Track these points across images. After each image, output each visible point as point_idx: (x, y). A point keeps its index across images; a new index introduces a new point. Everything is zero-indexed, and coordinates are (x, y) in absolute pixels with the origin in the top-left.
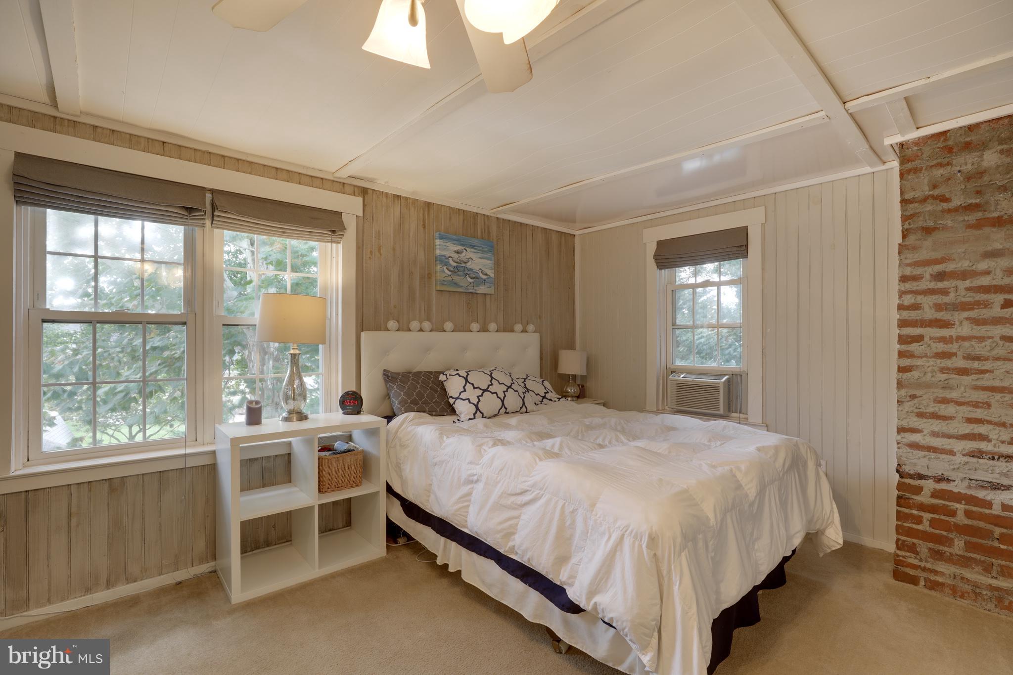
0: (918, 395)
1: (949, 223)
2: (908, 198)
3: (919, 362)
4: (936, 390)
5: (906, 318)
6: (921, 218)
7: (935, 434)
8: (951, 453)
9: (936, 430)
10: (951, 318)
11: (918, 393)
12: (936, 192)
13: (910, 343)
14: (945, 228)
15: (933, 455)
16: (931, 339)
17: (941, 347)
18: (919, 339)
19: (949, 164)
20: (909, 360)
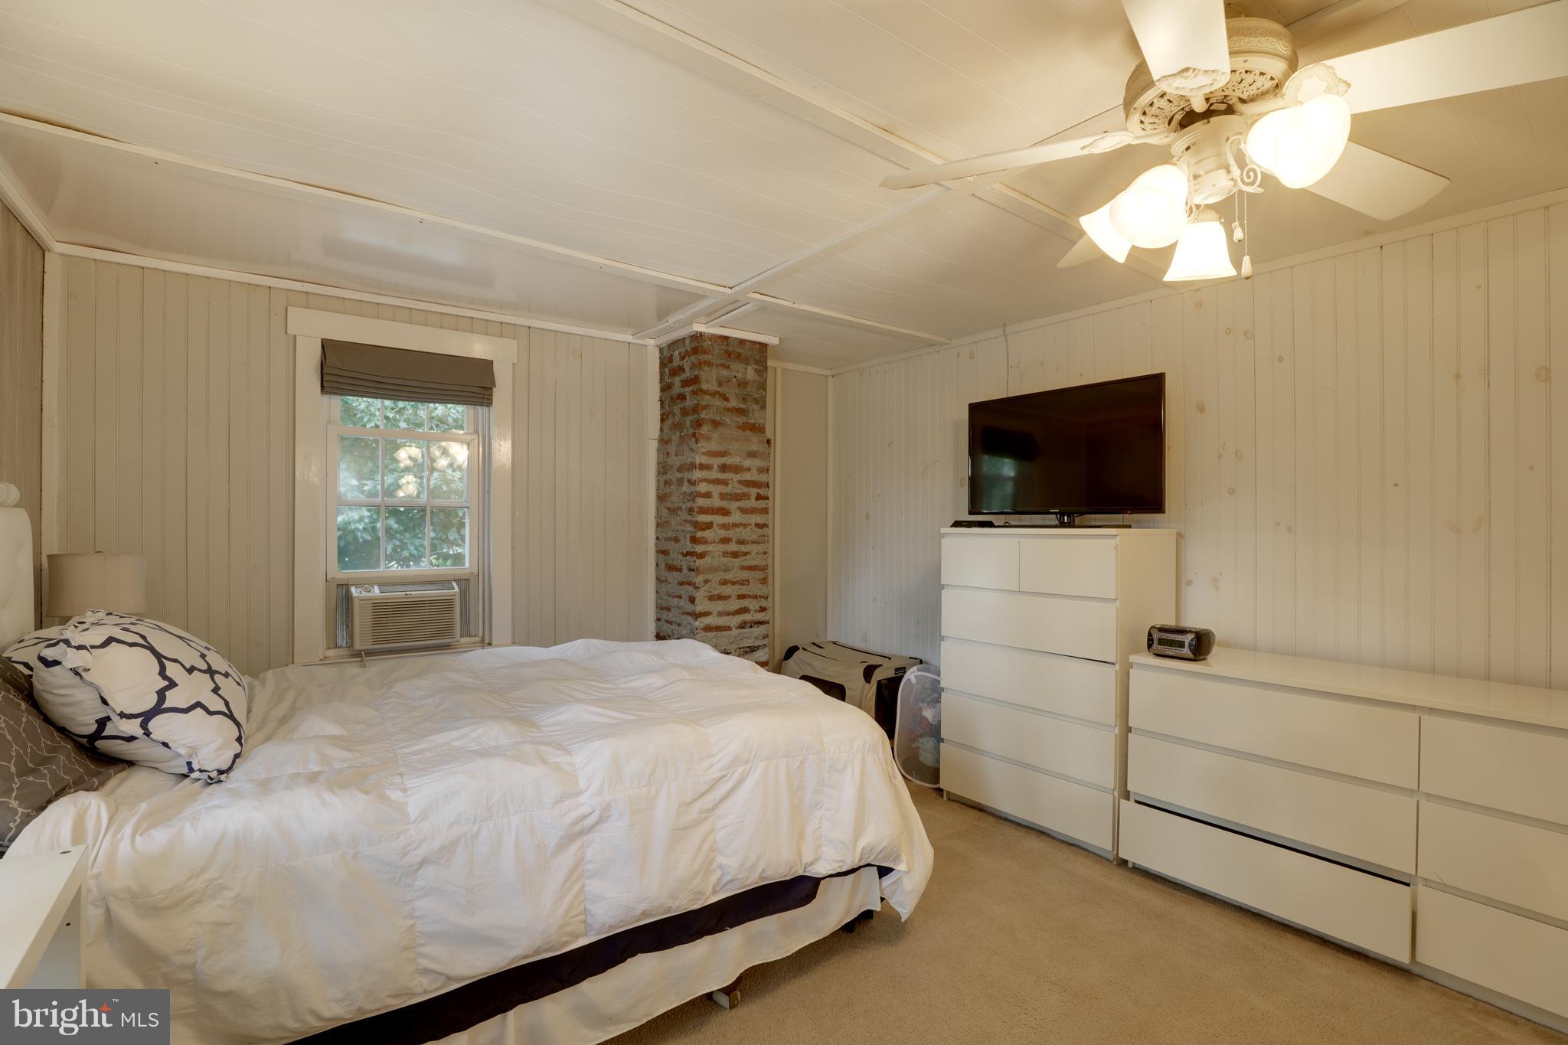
0: (710, 579)
1: (728, 421)
2: (705, 389)
3: (710, 548)
4: (720, 573)
5: (703, 505)
6: (711, 411)
7: (720, 614)
8: (729, 628)
9: (721, 609)
10: (729, 507)
11: (709, 577)
12: (721, 390)
13: (704, 530)
14: (725, 425)
15: (719, 634)
16: (718, 525)
17: (723, 533)
18: (709, 526)
19: (728, 367)
20: (704, 546)
